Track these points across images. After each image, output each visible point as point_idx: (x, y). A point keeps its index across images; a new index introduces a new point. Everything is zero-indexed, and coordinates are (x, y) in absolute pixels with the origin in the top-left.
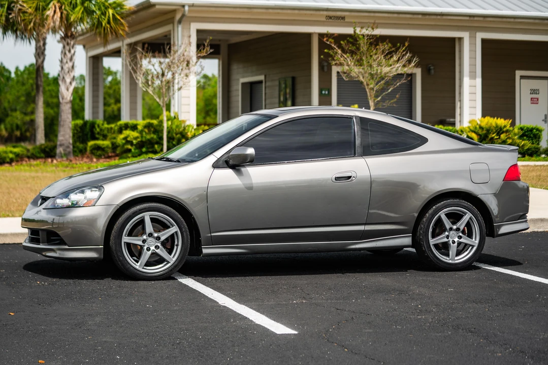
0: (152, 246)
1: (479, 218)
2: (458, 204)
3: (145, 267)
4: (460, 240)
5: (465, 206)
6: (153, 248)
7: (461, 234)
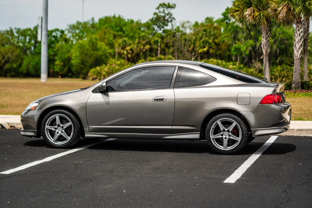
0: (59, 132)
1: (242, 125)
2: (228, 117)
3: (57, 142)
4: (229, 137)
5: (232, 118)
6: (60, 132)
7: (230, 134)
